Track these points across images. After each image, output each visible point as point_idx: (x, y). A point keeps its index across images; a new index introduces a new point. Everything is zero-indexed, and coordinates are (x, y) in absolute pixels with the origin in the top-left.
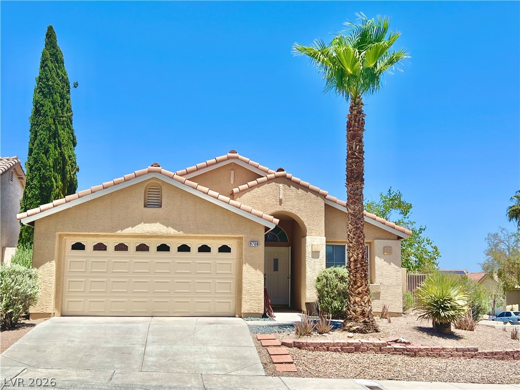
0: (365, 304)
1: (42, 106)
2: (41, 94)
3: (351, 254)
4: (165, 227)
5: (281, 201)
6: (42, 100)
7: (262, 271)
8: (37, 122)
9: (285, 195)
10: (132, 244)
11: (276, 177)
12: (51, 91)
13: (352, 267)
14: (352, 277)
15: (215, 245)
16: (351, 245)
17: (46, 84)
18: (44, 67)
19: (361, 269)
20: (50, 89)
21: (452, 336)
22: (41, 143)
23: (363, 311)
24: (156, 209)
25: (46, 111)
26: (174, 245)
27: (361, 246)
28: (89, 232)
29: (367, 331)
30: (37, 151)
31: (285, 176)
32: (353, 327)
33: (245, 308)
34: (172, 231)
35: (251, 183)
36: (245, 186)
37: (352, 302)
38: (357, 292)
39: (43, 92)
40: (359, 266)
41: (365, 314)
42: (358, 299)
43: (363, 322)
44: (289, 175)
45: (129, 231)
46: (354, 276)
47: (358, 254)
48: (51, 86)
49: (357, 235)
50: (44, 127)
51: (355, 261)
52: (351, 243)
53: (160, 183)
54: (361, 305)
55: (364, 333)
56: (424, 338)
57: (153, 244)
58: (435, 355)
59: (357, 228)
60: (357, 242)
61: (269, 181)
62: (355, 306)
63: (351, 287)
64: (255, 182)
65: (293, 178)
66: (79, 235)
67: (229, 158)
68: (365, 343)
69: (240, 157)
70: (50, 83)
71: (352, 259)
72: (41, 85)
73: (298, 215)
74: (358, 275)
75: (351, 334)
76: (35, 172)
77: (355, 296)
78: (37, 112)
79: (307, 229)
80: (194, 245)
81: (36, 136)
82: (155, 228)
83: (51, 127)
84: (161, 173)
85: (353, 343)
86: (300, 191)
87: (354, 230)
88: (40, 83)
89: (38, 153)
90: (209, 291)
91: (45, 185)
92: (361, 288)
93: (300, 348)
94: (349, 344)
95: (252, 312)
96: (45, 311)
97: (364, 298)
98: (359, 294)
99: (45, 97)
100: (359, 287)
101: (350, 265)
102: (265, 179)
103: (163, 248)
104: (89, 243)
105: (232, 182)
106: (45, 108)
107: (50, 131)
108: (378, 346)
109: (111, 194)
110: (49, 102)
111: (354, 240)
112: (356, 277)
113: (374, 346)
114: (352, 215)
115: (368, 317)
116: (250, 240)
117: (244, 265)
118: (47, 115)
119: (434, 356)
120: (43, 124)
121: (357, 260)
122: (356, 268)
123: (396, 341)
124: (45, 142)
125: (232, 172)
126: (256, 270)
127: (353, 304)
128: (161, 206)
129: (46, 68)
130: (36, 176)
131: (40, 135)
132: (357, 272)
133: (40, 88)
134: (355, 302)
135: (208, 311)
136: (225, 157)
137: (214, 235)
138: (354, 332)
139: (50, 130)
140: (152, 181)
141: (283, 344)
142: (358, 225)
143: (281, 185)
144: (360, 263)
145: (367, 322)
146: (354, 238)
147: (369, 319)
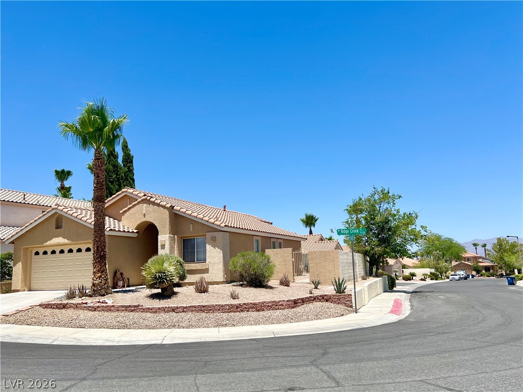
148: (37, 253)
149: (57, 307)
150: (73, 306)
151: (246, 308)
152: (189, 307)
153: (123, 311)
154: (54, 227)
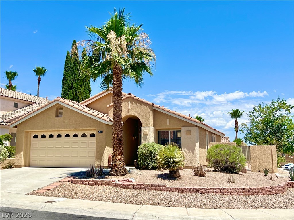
5: (129, 110)
9: (131, 106)
10: (55, 135)
11: (127, 98)
15: (88, 134)
29: (116, 175)
31: (131, 97)
36: (112, 104)
58: (137, 188)
61: (124, 100)
65: (135, 97)
73: (137, 116)
79: (142, 123)
84: (59, 101)
90: (85, 156)
103: (67, 136)
116: (99, 130)
123: (125, 180)
125: (112, 97)
128: (62, 117)
141: (68, 180)
143: (129, 102)
148: (36, 136)
149: (89, 183)
150: (104, 183)
151: (256, 192)
152: (210, 189)
153: (152, 189)
154: (55, 115)
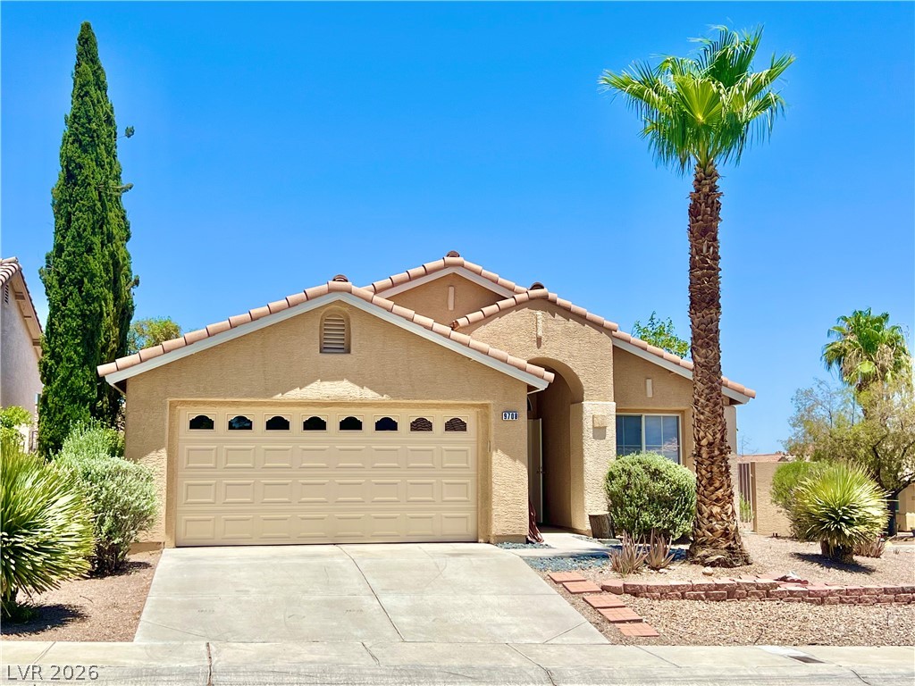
0: (728, 517)
1: (80, 167)
2: (76, 145)
3: (702, 434)
4: (357, 388)
5: (539, 341)
6: (79, 157)
7: (524, 463)
8: (71, 195)
9: (546, 330)
10: (297, 418)
11: (531, 299)
12: (94, 141)
13: (704, 456)
14: (704, 472)
15: (439, 418)
16: (702, 417)
17: (87, 128)
18: (82, 97)
19: (720, 458)
20: (92, 137)
21: (857, 568)
22: (79, 235)
23: (726, 529)
24: (340, 356)
25: (86, 177)
26: (369, 419)
27: (719, 420)
28: (225, 397)
29: (735, 563)
30: (73, 250)
31: (545, 298)
32: (711, 558)
33: (498, 527)
34: (369, 395)
35: (487, 310)
36: (478, 315)
37: (706, 515)
38: (714, 497)
39: (80, 142)
40: (717, 452)
41: (728, 534)
42: (716, 510)
43: (726, 548)
44: (552, 295)
45: (295, 394)
46: (709, 470)
47: (715, 434)
48: (94, 131)
49: (711, 401)
50: (83, 205)
51: (710, 444)
52: (702, 414)
53: (346, 309)
54: (722, 520)
55: (729, 567)
56: (818, 572)
57: (333, 418)
59: (713, 389)
60: (713, 412)
61: (519, 305)
62: (711, 522)
63: (702, 488)
64: (494, 308)
65: (560, 301)
66: (204, 403)
67: (447, 266)
68: (743, 584)
69: (466, 263)
70: (94, 126)
71: (704, 442)
72: (77, 129)
73: (569, 365)
74: (715, 469)
75: (709, 569)
76: (71, 288)
77: (711, 504)
78: (70, 177)
79: (585, 389)
80: (404, 418)
81: (69, 221)
82: (341, 389)
83: (95, 205)
84: (351, 292)
85: (724, 585)
86: (572, 323)
87: (707, 391)
88: (76, 125)
89: (74, 252)
90: (430, 498)
91: (91, 311)
92: (721, 490)
93: (635, 594)
94: (718, 587)
95: (509, 533)
96: (151, 540)
97: (726, 507)
98: (718, 500)
99: (85, 151)
100: (717, 489)
101: (699, 452)
102: (510, 301)
103: (351, 424)
104: (221, 417)
105: (451, 308)
106: (85, 172)
107: (94, 212)
108: (764, 589)
109: (262, 330)
110: (92, 160)
111: (707, 409)
112: (711, 472)
113: (758, 588)
114: (703, 366)
115: (734, 539)
116: (503, 409)
117: (494, 453)
118: (89, 184)
119: (851, 602)
120: (81, 199)
121: (713, 443)
122: (713, 458)
123: (784, 579)
124: (86, 233)
125: (452, 289)
126: (515, 461)
127: (708, 519)
128: (349, 351)
129: (87, 99)
130: (71, 294)
131: (78, 220)
132: (713, 463)
133: (75, 135)
134: (711, 515)
135: (430, 532)
136: (441, 263)
137: (442, 402)
138: (713, 565)
139: (94, 210)
140: (333, 306)
141: (605, 589)
142: (713, 383)
143: (539, 313)
144: (719, 449)
145: (733, 548)
146: (707, 406)
147: (735, 543)
148: (202, 423)
150: (757, 591)
154: (315, 347)
